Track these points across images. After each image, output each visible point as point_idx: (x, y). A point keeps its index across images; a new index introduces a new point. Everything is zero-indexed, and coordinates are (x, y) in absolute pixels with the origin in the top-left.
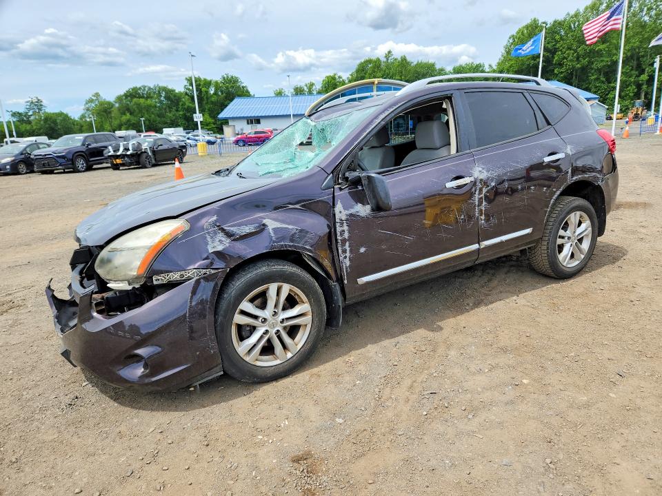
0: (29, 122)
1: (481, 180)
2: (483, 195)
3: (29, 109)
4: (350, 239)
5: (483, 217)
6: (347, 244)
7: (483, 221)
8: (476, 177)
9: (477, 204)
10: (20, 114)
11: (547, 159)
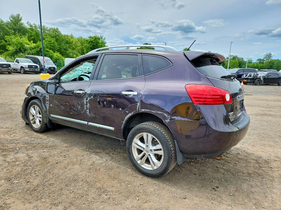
0: (263, 63)
1: (88, 94)
2: (88, 101)
3: (265, 58)
4: (49, 100)
5: (88, 111)
6: (48, 101)
7: (88, 113)
8: (86, 92)
9: (85, 103)
10: (261, 60)
11: (124, 93)
